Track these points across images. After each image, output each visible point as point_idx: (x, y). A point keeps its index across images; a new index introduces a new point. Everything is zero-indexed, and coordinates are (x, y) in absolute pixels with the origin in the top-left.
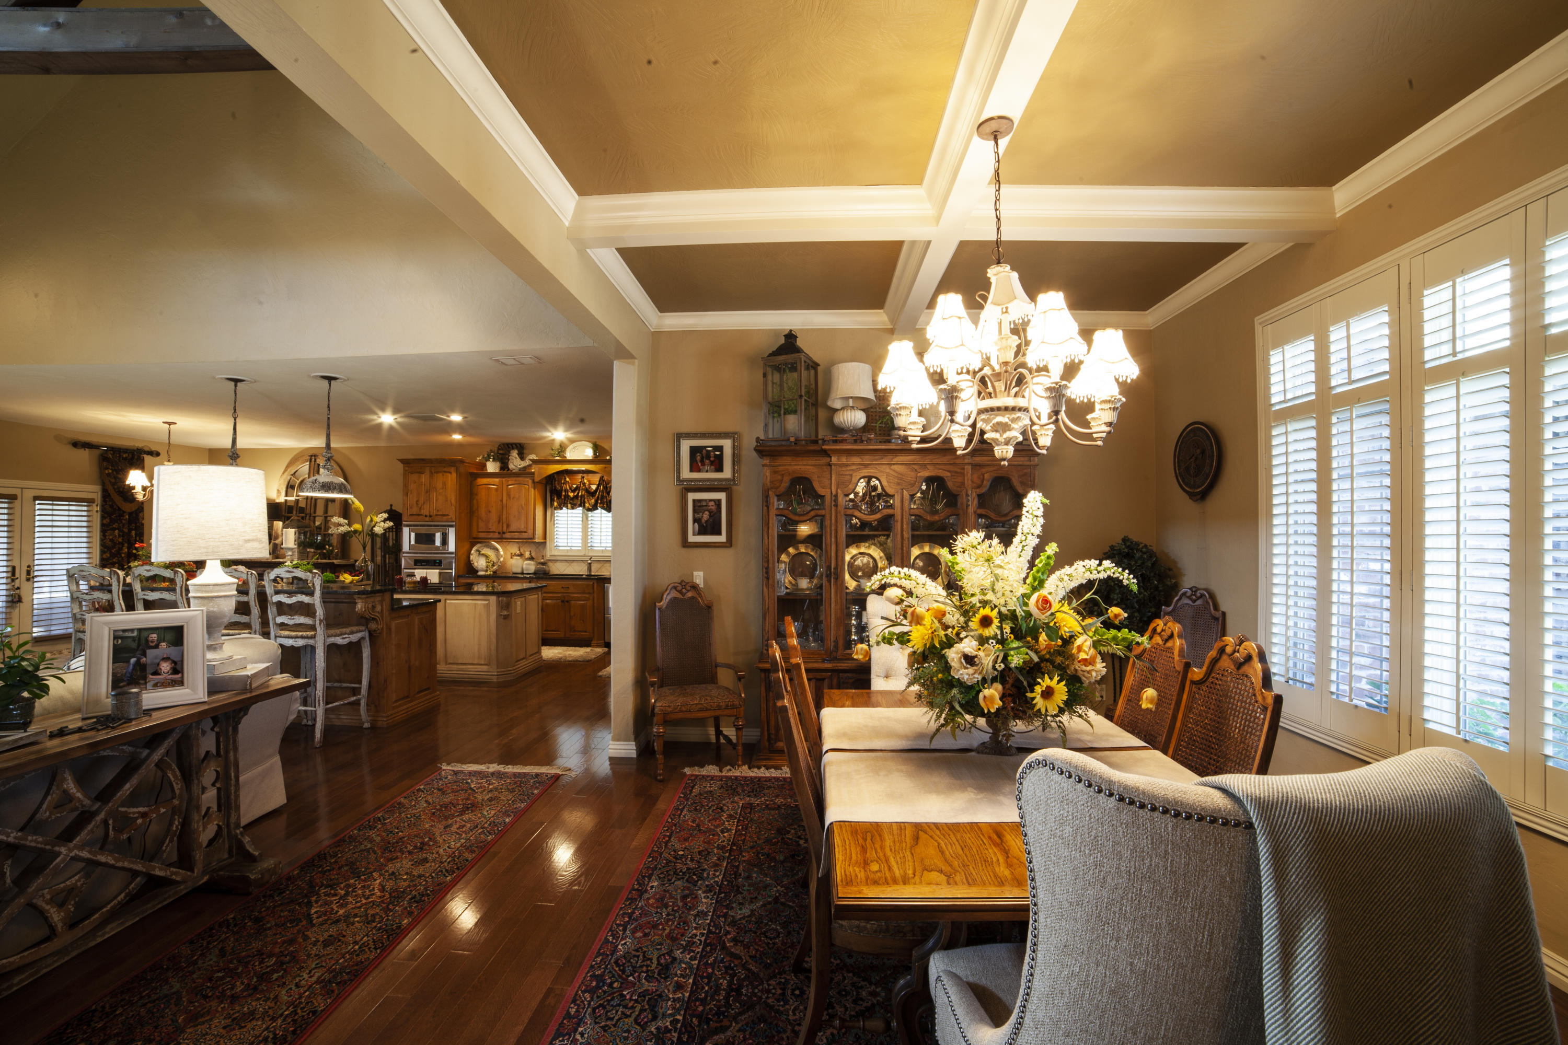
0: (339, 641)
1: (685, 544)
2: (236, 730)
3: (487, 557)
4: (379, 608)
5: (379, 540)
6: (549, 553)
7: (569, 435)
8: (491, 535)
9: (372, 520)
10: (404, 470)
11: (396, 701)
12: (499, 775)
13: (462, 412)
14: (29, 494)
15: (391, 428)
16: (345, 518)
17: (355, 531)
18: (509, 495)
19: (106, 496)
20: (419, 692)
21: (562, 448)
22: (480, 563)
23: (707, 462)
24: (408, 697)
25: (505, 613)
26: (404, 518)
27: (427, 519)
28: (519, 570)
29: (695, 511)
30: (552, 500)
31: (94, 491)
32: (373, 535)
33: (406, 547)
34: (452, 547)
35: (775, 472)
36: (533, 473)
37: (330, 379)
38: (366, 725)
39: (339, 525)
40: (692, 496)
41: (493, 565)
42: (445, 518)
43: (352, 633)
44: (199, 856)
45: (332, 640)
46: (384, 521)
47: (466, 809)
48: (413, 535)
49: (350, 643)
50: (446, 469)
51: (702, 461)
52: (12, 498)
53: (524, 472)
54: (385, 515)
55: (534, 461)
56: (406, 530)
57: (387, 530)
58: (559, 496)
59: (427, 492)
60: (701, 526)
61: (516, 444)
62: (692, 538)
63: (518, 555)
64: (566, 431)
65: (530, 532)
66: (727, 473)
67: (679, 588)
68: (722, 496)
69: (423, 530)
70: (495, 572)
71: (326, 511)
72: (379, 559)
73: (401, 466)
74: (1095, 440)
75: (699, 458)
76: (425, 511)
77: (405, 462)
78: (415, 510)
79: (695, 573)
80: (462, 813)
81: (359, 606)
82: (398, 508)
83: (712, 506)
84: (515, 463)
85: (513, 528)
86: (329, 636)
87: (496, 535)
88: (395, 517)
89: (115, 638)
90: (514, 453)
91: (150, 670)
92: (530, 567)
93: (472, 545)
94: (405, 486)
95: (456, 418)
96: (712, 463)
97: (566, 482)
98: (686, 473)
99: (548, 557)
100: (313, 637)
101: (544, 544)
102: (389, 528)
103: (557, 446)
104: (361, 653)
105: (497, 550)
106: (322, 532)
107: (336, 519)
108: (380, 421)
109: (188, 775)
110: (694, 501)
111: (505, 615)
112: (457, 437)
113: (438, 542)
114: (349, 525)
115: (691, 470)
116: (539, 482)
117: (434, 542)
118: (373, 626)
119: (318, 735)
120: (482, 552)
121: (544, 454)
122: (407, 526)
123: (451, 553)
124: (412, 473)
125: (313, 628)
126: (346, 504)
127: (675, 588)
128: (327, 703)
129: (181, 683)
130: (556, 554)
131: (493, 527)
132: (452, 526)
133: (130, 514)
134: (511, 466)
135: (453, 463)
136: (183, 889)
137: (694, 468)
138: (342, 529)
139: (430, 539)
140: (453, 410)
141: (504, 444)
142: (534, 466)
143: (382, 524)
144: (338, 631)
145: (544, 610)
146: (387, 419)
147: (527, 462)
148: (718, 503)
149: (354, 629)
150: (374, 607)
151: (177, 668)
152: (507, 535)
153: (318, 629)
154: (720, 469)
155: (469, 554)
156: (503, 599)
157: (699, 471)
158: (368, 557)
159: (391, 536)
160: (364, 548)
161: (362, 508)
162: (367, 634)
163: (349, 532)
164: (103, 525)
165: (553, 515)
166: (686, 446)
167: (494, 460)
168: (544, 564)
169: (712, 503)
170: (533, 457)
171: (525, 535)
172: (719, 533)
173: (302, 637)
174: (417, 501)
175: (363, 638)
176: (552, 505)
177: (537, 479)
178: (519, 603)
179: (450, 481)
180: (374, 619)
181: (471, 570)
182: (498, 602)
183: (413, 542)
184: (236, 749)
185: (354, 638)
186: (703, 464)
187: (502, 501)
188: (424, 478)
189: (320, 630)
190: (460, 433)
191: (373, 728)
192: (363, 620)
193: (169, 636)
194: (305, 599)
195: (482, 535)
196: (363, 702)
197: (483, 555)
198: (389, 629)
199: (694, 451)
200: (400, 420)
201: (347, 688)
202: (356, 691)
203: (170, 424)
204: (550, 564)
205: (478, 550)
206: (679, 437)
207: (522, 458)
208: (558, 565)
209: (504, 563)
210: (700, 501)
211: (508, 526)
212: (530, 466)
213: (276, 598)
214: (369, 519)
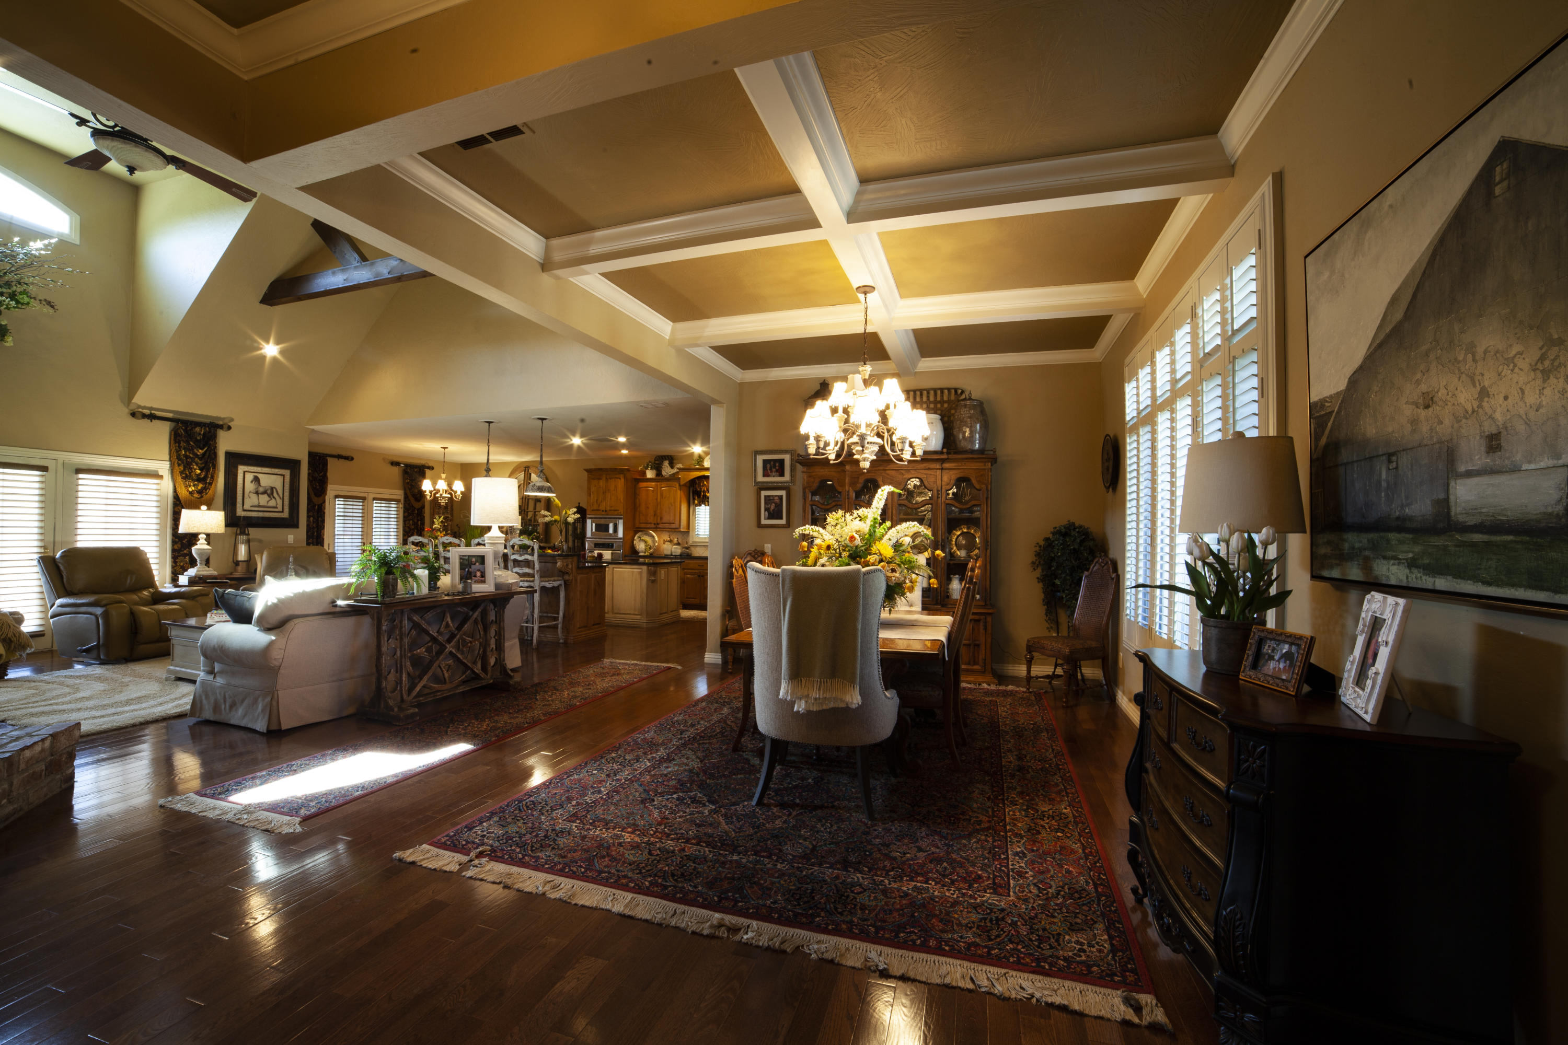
0: (548, 585)
1: (760, 525)
2: (504, 612)
3: (645, 542)
4: (570, 566)
5: (570, 528)
6: (692, 539)
7: (704, 449)
8: (649, 526)
9: (566, 513)
10: (588, 477)
11: (579, 628)
12: (636, 665)
13: (626, 436)
14: (371, 496)
15: (579, 447)
16: (548, 511)
17: (555, 521)
18: (662, 495)
19: (406, 497)
20: (594, 625)
21: (701, 459)
22: (640, 547)
23: (774, 470)
24: (586, 627)
25: (653, 578)
26: (588, 512)
27: (604, 513)
28: (669, 553)
29: (766, 503)
30: (694, 499)
31: (399, 494)
32: (566, 523)
33: (589, 534)
34: (620, 534)
35: (810, 477)
36: (679, 478)
37: (542, 419)
38: (561, 641)
39: (545, 516)
40: (764, 493)
41: (650, 548)
42: (616, 512)
43: (554, 581)
44: (490, 669)
45: (543, 584)
46: (574, 514)
47: (614, 675)
48: (594, 525)
49: (553, 587)
50: (617, 476)
51: (771, 469)
52: (364, 499)
53: (673, 478)
54: (575, 510)
55: (680, 469)
56: (589, 522)
57: (576, 520)
58: (699, 496)
59: (604, 493)
60: (769, 513)
61: (668, 456)
62: (764, 522)
63: (669, 541)
64: (702, 446)
65: (677, 523)
66: (787, 477)
67: (753, 554)
68: (783, 493)
69: (602, 522)
70: (651, 554)
71: (535, 508)
72: (570, 543)
73: (586, 474)
74: (903, 461)
75: (768, 468)
76: (602, 507)
77: (588, 471)
78: (595, 507)
79: (766, 545)
80: (612, 676)
81: (559, 564)
82: (584, 505)
83: (777, 499)
84: (667, 471)
85: (665, 520)
86: (542, 581)
87: (653, 526)
88: (581, 511)
89: (460, 559)
90: (666, 463)
91: (473, 575)
92: (677, 550)
93: (636, 532)
94: (589, 489)
95: (622, 439)
96: (777, 471)
97: (704, 485)
98: (760, 478)
99: (691, 543)
100: (533, 581)
101: (688, 532)
102: (578, 518)
103: (696, 457)
104: (559, 595)
105: (653, 537)
106: (532, 523)
107: (543, 512)
108: (572, 442)
109: (486, 629)
110: (765, 496)
111: (652, 580)
112: (625, 452)
113: (611, 531)
114: (552, 516)
115: (764, 476)
116: (685, 485)
117: (607, 530)
118: (566, 577)
119: (535, 641)
120: (643, 538)
121: (688, 464)
122: (590, 518)
123: (620, 539)
124: (594, 479)
125: (533, 576)
126: (548, 500)
127: (750, 554)
128: (540, 623)
129: (484, 582)
130: (697, 540)
131: (651, 519)
132: (621, 518)
133: (418, 510)
134: (664, 473)
135: (622, 471)
136: (484, 683)
137: (765, 474)
138: (547, 519)
139: (606, 528)
140: (620, 434)
141: (659, 456)
142: (680, 473)
143: (573, 516)
144: (547, 579)
145: (683, 582)
146: (577, 441)
147: (675, 470)
148: (781, 497)
149: (556, 578)
150: (567, 565)
151: (483, 575)
152: (661, 526)
153: (536, 576)
154: (782, 475)
155: (633, 540)
156: (652, 568)
157: (768, 476)
158: (563, 539)
159: (579, 526)
160: (561, 532)
161: (560, 505)
162: (562, 582)
163: (551, 521)
164: (404, 517)
165: (694, 510)
166: (760, 459)
167: (651, 469)
168: (687, 548)
169: (777, 498)
170: (680, 466)
171: (673, 526)
172: (781, 518)
173: (527, 581)
174: (597, 500)
175: (560, 585)
176: (694, 502)
177: (682, 482)
178: (663, 572)
179: (619, 485)
180: (567, 573)
181: (634, 552)
182: (648, 570)
183: (594, 530)
184: (503, 621)
185: (556, 584)
186: (771, 472)
187: (657, 499)
188: (602, 483)
189: (537, 577)
190: (627, 449)
191: (565, 643)
192: (562, 573)
193: (479, 560)
194: (529, 557)
195: (642, 526)
196: (560, 626)
197: (643, 540)
198: (576, 580)
199: (765, 462)
200: (585, 441)
201: (551, 617)
202: (556, 619)
203: (444, 448)
204: (692, 549)
205: (639, 537)
206: (756, 453)
207: (672, 467)
208: (698, 549)
209: (658, 547)
210: (769, 496)
211: (661, 518)
212: (677, 473)
213: (513, 557)
214: (564, 512)
